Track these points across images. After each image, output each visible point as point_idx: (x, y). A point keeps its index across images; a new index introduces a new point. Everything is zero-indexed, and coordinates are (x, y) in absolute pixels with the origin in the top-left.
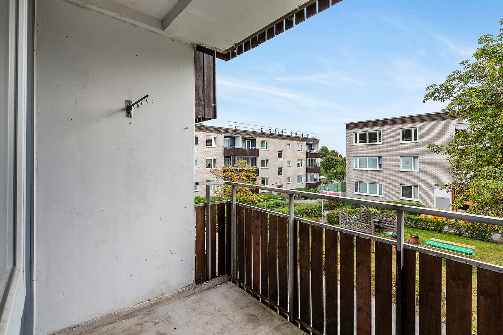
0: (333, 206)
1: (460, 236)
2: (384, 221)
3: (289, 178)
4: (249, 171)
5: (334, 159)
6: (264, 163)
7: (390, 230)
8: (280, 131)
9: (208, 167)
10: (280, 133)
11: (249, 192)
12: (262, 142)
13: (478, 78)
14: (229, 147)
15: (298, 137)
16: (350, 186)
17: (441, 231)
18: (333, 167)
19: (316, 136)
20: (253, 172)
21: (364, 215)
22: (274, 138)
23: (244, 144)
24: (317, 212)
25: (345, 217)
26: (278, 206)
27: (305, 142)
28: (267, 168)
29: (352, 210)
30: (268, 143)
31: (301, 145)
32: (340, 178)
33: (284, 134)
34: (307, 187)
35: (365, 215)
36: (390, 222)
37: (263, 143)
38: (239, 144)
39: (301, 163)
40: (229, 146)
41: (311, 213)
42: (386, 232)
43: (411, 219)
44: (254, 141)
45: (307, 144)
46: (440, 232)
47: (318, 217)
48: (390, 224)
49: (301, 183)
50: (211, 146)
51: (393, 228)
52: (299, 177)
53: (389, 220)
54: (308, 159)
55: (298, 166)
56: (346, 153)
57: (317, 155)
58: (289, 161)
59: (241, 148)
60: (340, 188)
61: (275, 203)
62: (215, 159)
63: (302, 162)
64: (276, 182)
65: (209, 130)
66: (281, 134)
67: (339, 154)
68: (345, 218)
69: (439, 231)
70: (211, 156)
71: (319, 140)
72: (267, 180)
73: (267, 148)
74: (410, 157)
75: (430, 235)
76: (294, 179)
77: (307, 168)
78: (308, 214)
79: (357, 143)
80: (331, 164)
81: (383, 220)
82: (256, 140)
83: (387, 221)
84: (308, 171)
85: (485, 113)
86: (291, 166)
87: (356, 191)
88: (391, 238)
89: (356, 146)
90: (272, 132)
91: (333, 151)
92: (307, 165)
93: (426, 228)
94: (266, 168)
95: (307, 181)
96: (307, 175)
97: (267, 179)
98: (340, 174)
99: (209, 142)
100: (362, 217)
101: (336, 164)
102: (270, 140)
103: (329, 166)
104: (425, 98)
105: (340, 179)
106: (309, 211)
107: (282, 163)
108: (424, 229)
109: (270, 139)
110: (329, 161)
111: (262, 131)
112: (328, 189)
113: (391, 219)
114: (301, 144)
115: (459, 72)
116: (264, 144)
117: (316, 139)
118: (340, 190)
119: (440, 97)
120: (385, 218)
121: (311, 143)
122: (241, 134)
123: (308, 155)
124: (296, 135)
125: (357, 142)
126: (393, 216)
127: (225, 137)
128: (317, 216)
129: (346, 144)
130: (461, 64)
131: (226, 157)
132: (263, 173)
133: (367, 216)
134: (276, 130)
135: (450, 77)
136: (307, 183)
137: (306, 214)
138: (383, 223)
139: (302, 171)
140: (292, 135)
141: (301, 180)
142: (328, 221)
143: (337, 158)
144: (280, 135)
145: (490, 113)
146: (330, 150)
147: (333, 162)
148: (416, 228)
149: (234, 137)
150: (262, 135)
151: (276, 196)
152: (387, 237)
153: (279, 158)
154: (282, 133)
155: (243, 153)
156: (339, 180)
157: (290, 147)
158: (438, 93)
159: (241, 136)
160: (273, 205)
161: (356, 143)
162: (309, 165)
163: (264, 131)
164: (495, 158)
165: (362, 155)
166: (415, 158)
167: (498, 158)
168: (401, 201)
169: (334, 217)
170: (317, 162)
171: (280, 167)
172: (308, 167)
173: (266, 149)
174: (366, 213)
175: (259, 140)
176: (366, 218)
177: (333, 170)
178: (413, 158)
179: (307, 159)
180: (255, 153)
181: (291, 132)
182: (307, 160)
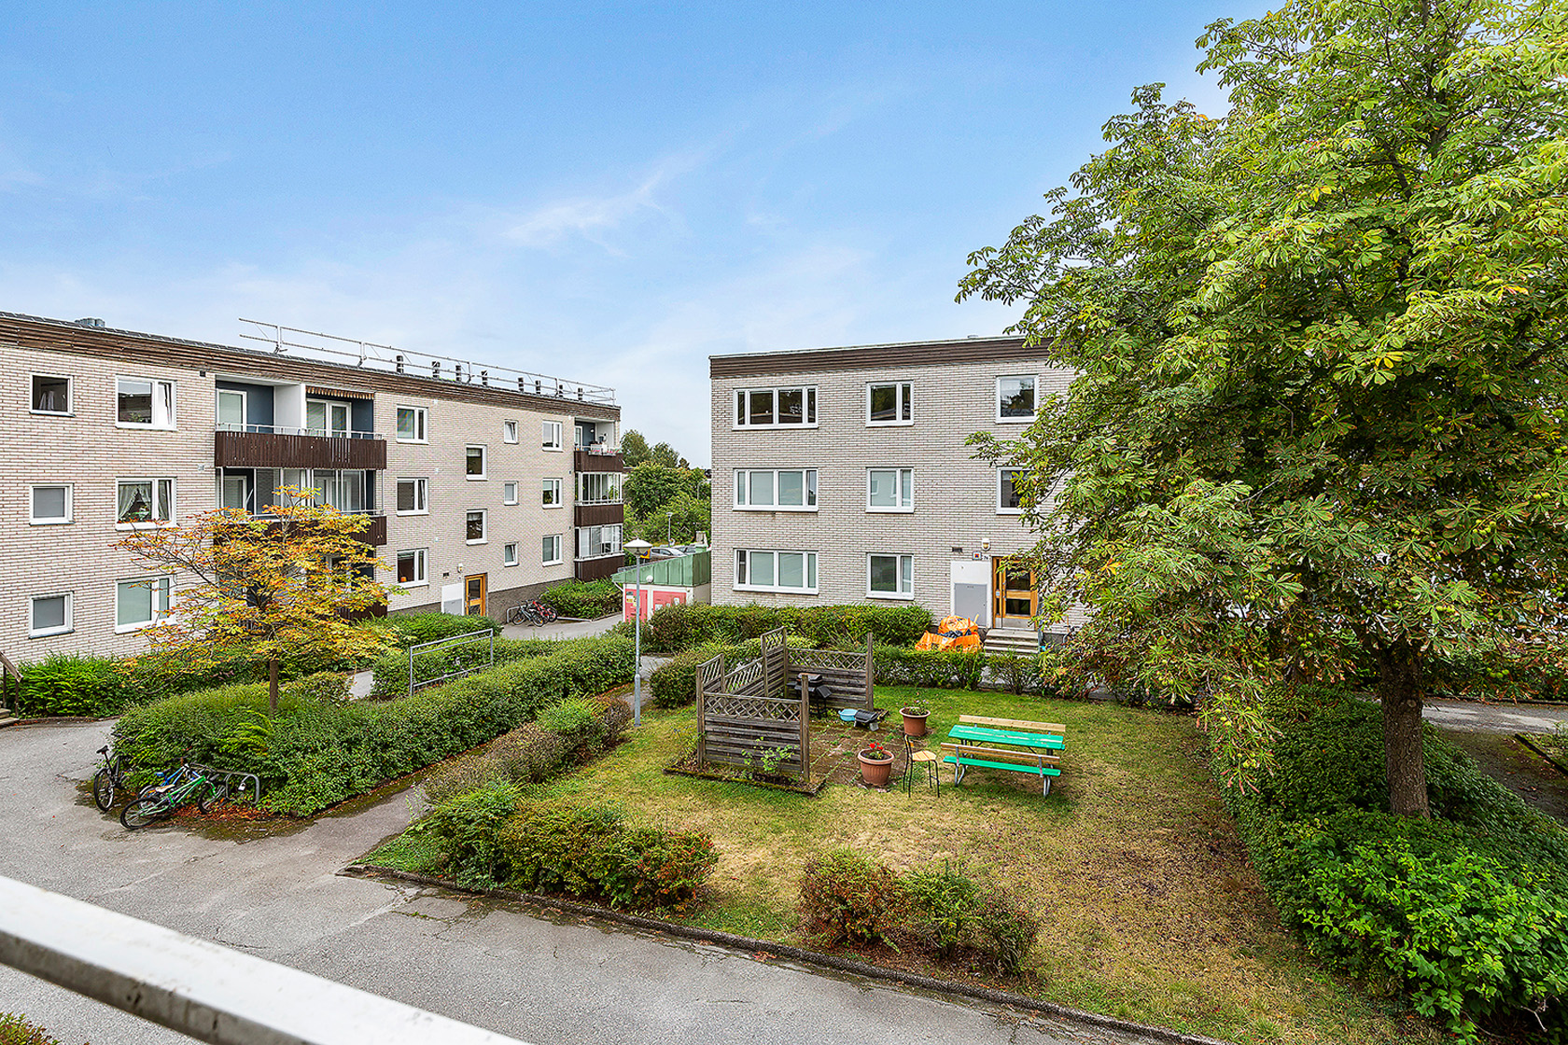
0: (670, 639)
1: (1018, 694)
2: (832, 675)
3: (510, 548)
4: (336, 532)
5: (664, 475)
6: (407, 494)
7: (849, 703)
8: (477, 371)
9: (126, 519)
10: (477, 381)
11: (335, 625)
12: (402, 413)
13: (1083, 246)
14: (245, 430)
15: (546, 399)
16: (723, 565)
17: (975, 686)
18: (664, 501)
19: (609, 395)
20: (353, 535)
21: (774, 663)
22: (450, 397)
23: (317, 418)
24: (615, 669)
25: (715, 682)
26: (466, 659)
27: (570, 417)
28: (421, 512)
29: (732, 647)
30: (425, 414)
31: (555, 427)
32: (685, 536)
33: (491, 383)
34: (577, 576)
35: (777, 662)
36: (848, 676)
37: (404, 416)
38: (295, 417)
39: (557, 491)
40: (245, 424)
41: (596, 676)
42: (837, 710)
43: (900, 659)
44: (362, 407)
45: (577, 423)
46: (972, 690)
47: (620, 685)
48: (849, 684)
49: (555, 562)
50: (150, 422)
51: (855, 697)
52: (549, 542)
53: (845, 670)
54: (581, 475)
55: (545, 503)
56: (711, 457)
57: (611, 463)
58: (510, 485)
59: (303, 434)
60: (689, 573)
61: (455, 649)
62: (165, 484)
63: (558, 486)
64: (461, 565)
65: (131, 351)
66: (480, 382)
67: (679, 459)
68: (718, 684)
69: (971, 685)
70: (149, 469)
71: (618, 410)
72: (421, 559)
73: (421, 436)
74: (890, 470)
75: (951, 700)
76: (531, 551)
77: (578, 510)
78: (582, 680)
79: (744, 423)
80: (654, 489)
81: (827, 675)
82: (372, 401)
83: (838, 676)
84: (583, 517)
85: (1112, 347)
86: (518, 504)
87: (742, 580)
88: (854, 728)
89: (742, 435)
90: (442, 375)
91: (662, 449)
92: (577, 499)
93: (939, 680)
94: (417, 511)
95: (577, 554)
96: (577, 531)
97: (421, 554)
98: (684, 525)
99: (135, 406)
100: (768, 670)
101: (670, 492)
102: (434, 408)
103: (649, 497)
104: (961, 288)
105: (684, 538)
106: (587, 670)
107: (482, 492)
108: (933, 684)
109: (436, 401)
110: (649, 480)
111: (399, 370)
112: (650, 578)
113: (851, 667)
114: (555, 423)
115: (1039, 220)
116: (409, 421)
117: (610, 408)
118: (691, 581)
119: (1001, 289)
120: (834, 668)
121: (592, 418)
122: (302, 377)
123: (580, 462)
124: (538, 388)
125: (744, 420)
126: (856, 657)
127: (220, 384)
128: (615, 683)
129: (710, 425)
130: (1046, 196)
131: (227, 472)
132: (404, 533)
133: (782, 667)
134: (458, 368)
135: (1017, 233)
136: (575, 562)
137: (577, 679)
138: (828, 683)
139: (560, 518)
140: (522, 390)
141: (555, 547)
142: (655, 698)
143: (674, 470)
144: (474, 389)
145: (1124, 345)
146: (651, 443)
147: (663, 485)
148: (912, 684)
149: (272, 387)
150: (398, 382)
151: (460, 617)
152: (841, 726)
153: (473, 473)
154: (484, 379)
155: (312, 454)
156: (681, 542)
157: (513, 433)
158: (997, 275)
159: (303, 386)
160: (446, 658)
161: (742, 422)
162: (585, 497)
163: (407, 370)
164: (1141, 476)
165: (758, 462)
166: (905, 471)
167: (1149, 476)
168: (868, 602)
169: (676, 683)
170: (612, 487)
171: (475, 506)
172: (581, 505)
173: (417, 440)
174: (779, 657)
175: (386, 405)
176: (779, 673)
177: (665, 509)
178: (898, 471)
179: (577, 476)
180: (370, 455)
181: (520, 380)
182: (577, 481)
